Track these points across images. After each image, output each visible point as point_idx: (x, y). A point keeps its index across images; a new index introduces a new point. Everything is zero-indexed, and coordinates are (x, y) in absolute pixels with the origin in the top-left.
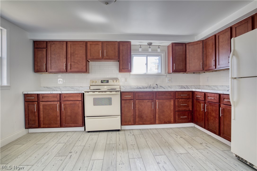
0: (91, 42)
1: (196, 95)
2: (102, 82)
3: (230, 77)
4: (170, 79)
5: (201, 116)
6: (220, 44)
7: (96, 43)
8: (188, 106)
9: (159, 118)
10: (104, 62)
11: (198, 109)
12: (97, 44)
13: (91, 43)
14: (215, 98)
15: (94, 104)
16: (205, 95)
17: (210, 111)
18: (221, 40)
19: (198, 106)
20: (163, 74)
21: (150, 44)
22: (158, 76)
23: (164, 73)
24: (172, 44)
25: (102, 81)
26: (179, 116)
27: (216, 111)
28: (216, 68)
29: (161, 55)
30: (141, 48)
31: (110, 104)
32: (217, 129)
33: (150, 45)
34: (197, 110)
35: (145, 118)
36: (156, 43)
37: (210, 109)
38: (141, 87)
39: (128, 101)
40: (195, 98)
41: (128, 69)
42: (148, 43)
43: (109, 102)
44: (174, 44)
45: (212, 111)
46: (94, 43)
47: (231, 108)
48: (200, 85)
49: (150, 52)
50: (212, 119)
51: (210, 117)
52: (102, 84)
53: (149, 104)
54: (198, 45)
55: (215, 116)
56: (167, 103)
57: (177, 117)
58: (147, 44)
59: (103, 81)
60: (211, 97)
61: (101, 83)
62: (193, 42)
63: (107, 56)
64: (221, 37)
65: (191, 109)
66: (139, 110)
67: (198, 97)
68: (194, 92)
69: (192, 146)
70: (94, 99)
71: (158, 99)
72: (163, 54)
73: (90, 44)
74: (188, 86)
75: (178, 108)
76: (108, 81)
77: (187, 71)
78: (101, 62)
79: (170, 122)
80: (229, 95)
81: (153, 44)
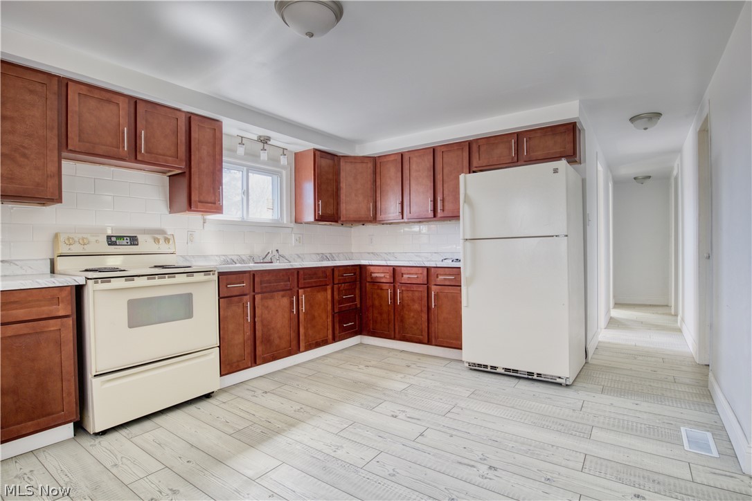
0: (82, 87)
1: (372, 273)
2: (111, 241)
3: (461, 237)
4: (300, 238)
5: (385, 316)
6: (414, 174)
7: (108, 96)
8: (353, 299)
9: (305, 334)
10: (113, 169)
11: (377, 303)
12: (109, 101)
13: (84, 90)
14: (419, 276)
15: (132, 324)
16: (395, 270)
17: (406, 302)
18: (414, 166)
19: (378, 295)
20: (285, 222)
21: (264, 141)
22: (273, 228)
23: (287, 221)
24: (316, 151)
25: (109, 238)
26: (341, 322)
27: (421, 300)
28: (403, 218)
29: (281, 173)
30: (244, 146)
31: (189, 314)
32: (423, 333)
33: (264, 143)
34: (373, 306)
35: (277, 341)
36: (279, 139)
37: (407, 298)
38: (235, 258)
39: (236, 299)
40: (369, 279)
41: (215, 203)
42: (260, 136)
43: (184, 307)
44: (319, 153)
45: (413, 300)
46: (97, 94)
47: (461, 290)
48: (353, 251)
49: (264, 163)
50: (413, 317)
51: (407, 313)
52: (112, 249)
53: (285, 301)
54: (364, 165)
55: (419, 309)
56: (320, 296)
57: (337, 326)
58: (256, 138)
59: (114, 239)
60: (408, 274)
61: (109, 245)
62: (355, 158)
63: (148, 151)
64: (414, 160)
65: (359, 306)
66: (262, 321)
67: (377, 277)
68: (365, 266)
69: (401, 373)
70: (131, 303)
71: (301, 288)
72: (284, 172)
73: (79, 93)
74: (334, 255)
75: (339, 304)
76: (137, 240)
77: (342, 219)
78: (101, 166)
79: (325, 342)
80: (460, 268)
81: (271, 142)
